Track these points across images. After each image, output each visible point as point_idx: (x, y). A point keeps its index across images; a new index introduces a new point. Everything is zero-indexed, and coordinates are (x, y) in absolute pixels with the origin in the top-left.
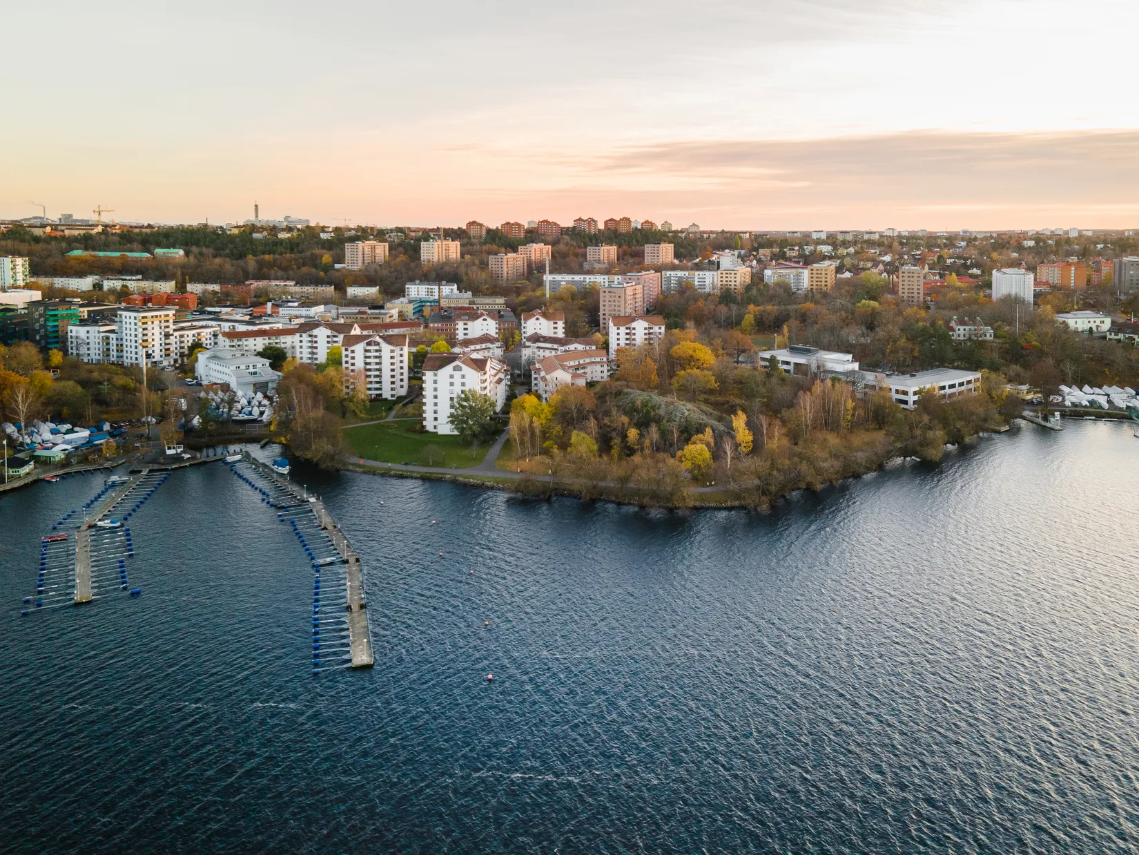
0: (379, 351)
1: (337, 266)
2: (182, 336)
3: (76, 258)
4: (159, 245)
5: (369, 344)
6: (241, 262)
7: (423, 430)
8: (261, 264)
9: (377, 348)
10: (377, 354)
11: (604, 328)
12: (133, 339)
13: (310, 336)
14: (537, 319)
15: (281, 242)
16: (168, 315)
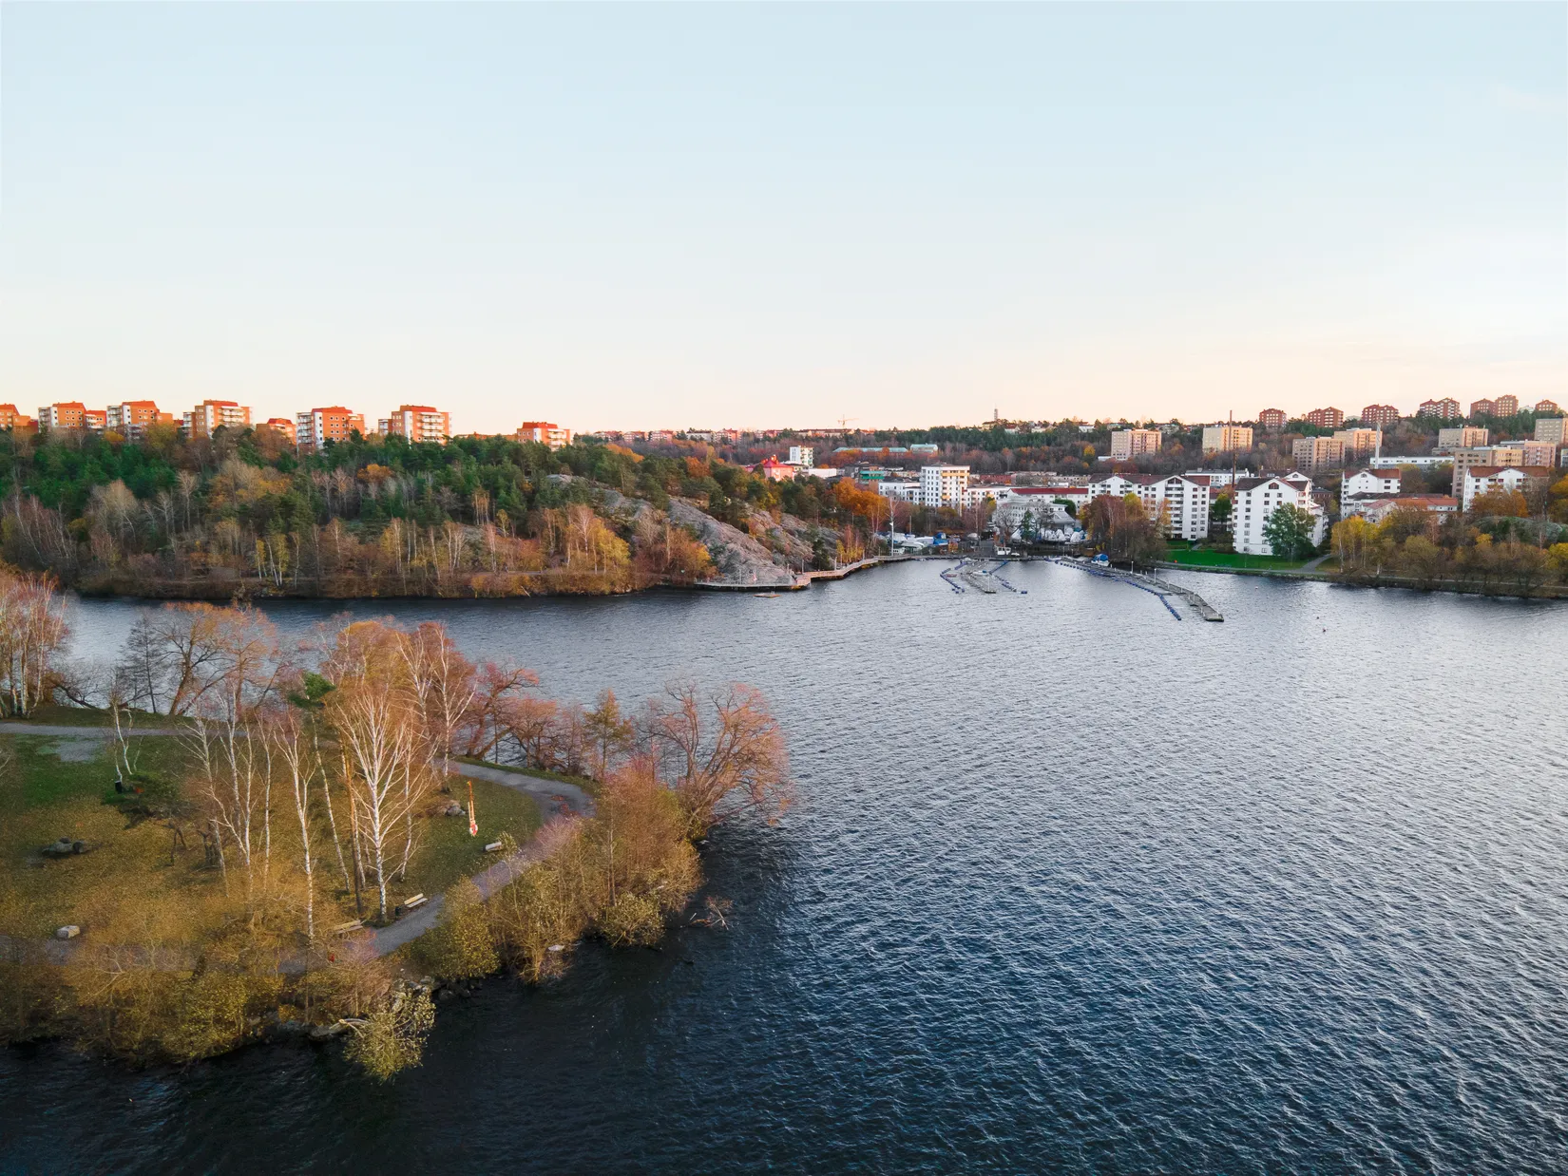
0: (1182, 489)
1: (1101, 458)
2: (973, 493)
3: (843, 453)
4: (913, 442)
5: (1170, 482)
6: (998, 454)
7: (1232, 551)
8: (1019, 457)
9: (1179, 486)
10: (1179, 492)
11: (1458, 490)
12: (935, 492)
13: (1103, 486)
14: (1364, 476)
15: (1037, 435)
16: (963, 471)
